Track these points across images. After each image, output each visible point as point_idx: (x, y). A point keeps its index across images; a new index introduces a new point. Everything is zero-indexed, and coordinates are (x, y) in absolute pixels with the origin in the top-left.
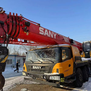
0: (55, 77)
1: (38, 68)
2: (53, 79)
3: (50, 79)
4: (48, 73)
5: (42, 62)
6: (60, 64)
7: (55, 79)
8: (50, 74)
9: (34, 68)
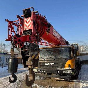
0: (68, 71)
1: (51, 65)
2: (66, 73)
3: (64, 73)
4: (61, 68)
5: (54, 60)
6: (71, 61)
7: (68, 73)
8: (63, 69)
9: (46, 64)
